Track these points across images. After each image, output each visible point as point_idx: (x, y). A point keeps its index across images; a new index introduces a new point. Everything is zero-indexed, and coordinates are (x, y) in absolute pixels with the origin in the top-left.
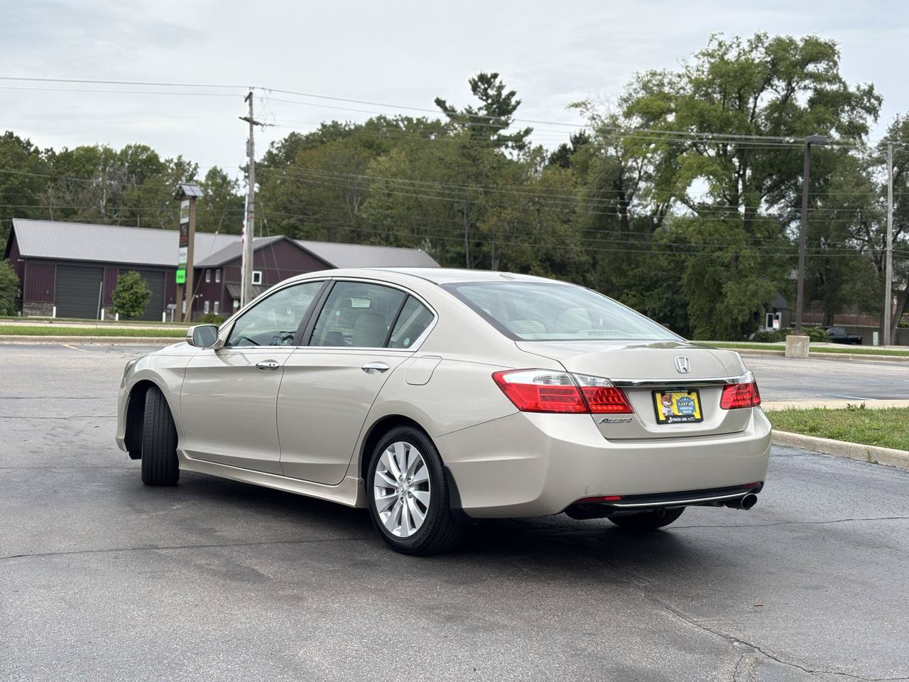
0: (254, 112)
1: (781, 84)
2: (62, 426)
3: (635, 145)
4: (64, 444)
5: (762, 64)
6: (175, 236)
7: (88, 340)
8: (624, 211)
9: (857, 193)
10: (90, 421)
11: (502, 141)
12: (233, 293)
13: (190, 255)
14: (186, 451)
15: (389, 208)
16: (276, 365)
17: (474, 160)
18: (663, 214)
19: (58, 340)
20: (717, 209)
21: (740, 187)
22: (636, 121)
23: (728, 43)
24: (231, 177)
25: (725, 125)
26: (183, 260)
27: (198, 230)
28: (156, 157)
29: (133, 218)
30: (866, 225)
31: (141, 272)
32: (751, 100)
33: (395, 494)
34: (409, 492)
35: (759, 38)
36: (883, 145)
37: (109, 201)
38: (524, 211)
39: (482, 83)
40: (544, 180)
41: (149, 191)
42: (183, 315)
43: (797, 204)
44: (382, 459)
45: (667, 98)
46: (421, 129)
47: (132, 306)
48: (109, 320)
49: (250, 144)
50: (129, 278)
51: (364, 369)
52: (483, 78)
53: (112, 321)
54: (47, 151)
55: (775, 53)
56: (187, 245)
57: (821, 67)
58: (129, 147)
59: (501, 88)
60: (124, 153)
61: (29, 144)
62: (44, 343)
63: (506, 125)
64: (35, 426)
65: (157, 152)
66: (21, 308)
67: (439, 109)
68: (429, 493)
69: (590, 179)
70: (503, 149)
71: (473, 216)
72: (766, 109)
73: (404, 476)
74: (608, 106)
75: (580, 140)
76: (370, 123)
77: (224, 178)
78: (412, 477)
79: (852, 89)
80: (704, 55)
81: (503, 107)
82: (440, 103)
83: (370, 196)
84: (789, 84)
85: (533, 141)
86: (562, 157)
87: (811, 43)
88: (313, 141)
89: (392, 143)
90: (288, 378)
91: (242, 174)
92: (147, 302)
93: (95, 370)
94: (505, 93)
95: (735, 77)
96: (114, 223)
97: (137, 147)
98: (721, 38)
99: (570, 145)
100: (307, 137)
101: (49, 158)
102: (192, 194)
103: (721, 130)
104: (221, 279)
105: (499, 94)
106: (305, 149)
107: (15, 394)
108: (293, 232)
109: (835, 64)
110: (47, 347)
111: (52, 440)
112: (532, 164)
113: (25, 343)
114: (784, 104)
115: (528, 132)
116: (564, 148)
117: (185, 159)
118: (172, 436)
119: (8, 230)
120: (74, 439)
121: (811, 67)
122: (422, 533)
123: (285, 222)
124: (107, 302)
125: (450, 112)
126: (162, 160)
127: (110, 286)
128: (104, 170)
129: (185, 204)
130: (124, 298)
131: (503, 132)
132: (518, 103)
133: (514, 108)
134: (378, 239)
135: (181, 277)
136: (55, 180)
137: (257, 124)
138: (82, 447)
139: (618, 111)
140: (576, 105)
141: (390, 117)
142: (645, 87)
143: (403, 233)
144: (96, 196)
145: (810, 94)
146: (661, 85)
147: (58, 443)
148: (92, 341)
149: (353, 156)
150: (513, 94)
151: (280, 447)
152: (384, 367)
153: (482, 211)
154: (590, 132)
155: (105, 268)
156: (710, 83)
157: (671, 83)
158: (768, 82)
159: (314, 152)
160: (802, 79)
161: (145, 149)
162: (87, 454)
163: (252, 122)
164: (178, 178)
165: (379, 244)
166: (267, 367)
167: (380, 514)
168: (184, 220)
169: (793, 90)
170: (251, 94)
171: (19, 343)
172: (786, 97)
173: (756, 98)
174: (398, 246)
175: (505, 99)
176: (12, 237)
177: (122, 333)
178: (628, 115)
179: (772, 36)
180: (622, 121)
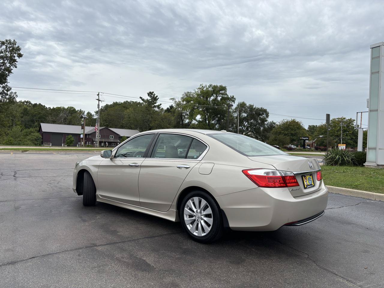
0: (100, 98)
1: (215, 95)
2: (53, 180)
3: (184, 108)
4: (54, 187)
5: (211, 91)
6: (81, 127)
7: (60, 152)
8: (182, 122)
9: (231, 118)
10: (62, 177)
11: (155, 107)
12: (94, 140)
13: (84, 131)
14: (100, 195)
15: (129, 121)
16: (138, 165)
17: (149, 110)
18: (191, 122)
19: (52, 152)
20: (203, 121)
21: (207, 117)
22: (185, 103)
23: (204, 86)
24: (93, 114)
25: (204, 104)
26: (82, 132)
27: (86, 126)
28: (75, 109)
29: (70, 123)
30: (233, 125)
31: (72, 135)
32: (209, 99)
33: (194, 218)
34: (201, 218)
35: (210, 85)
36: (236, 109)
37: (64, 119)
38: (160, 122)
39: (150, 94)
40: (164, 115)
41: (74, 117)
42: (82, 145)
43: (218, 121)
44: (187, 203)
45: (191, 98)
46: (136, 104)
47: (70, 143)
48: (64, 146)
49: (99, 105)
50: (69, 136)
51: (178, 167)
52: (150, 93)
53: (65, 147)
54: (49, 108)
55: (214, 89)
56: (83, 129)
57: (223, 92)
58: (69, 107)
59: (154, 95)
60: (67, 108)
61: (44, 106)
62: (48, 153)
63: (156, 103)
64: (44, 180)
65: (75, 108)
66: (43, 144)
67: (141, 99)
68: (212, 219)
69: (175, 115)
70: (155, 108)
71: (149, 123)
72: (212, 100)
73: (199, 211)
74: (179, 99)
75: (171, 107)
76: (124, 102)
77: (91, 114)
78: (202, 212)
79: (229, 97)
80: (199, 89)
81: (155, 99)
82: (141, 98)
83: (125, 118)
84: (217, 95)
85: (162, 107)
86: (168, 110)
87: (221, 86)
88: (111, 106)
89: (129, 106)
90: (143, 170)
91: (95, 114)
92: (74, 142)
93: (62, 160)
94: (155, 96)
95: (206, 94)
96: (65, 124)
97: (71, 107)
98: (203, 85)
99: (169, 108)
100: (110, 105)
101: (49, 109)
102: (84, 117)
103: (203, 105)
104: (91, 137)
105: (154, 96)
106: (110, 108)
107: (39, 168)
108: (107, 126)
109: (226, 91)
110: (49, 154)
111: (50, 186)
112: (161, 112)
113: (43, 153)
114: (216, 99)
115: (161, 104)
116: (168, 108)
117: (82, 110)
118: (94, 189)
119: (40, 126)
120: (57, 185)
121: (221, 92)
122: (209, 235)
123: (105, 124)
124: (64, 142)
125: (143, 100)
126: (76, 110)
127: (65, 139)
128: (63, 112)
129: (83, 119)
130: (68, 141)
131: (155, 105)
132: (158, 98)
133: (157, 99)
134: (127, 128)
135: (82, 136)
136: (51, 114)
137: (100, 101)
138: (60, 188)
139: (180, 100)
140: (171, 99)
141: (129, 101)
142: (187, 95)
143: (133, 126)
144: (61, 118)
145: (221, 97)
146: (190, 95)
147: (52, 187)
148: (61, 152)
149: (121, 109)
150: (157, 96)
151: (140, 196)
152: (188, 166)
153: (151, 122)
154: (174, 105)
155: (63, 134)
156: (201, 95)
157: (192, 95)
158: (212, 95)
159: (112, 109)
160: (219, 94)
161: (73, 108)
162: (62, 191)
163: (99, 100)
164: (80, 114)
165: (127, 129)
166: (134, 166)
167: (187, 226)
168: (83, 123)
169: (217, 97)
170: (99, 94)
171: (41, 153)
172: (216, 98)
173: (210, 98)
174: (131, 129)
175: (155, 97)
176: (40, 127)
177: (68, 150)
178: (183, 101)
179: (213, 85)
180: (182, 102)
